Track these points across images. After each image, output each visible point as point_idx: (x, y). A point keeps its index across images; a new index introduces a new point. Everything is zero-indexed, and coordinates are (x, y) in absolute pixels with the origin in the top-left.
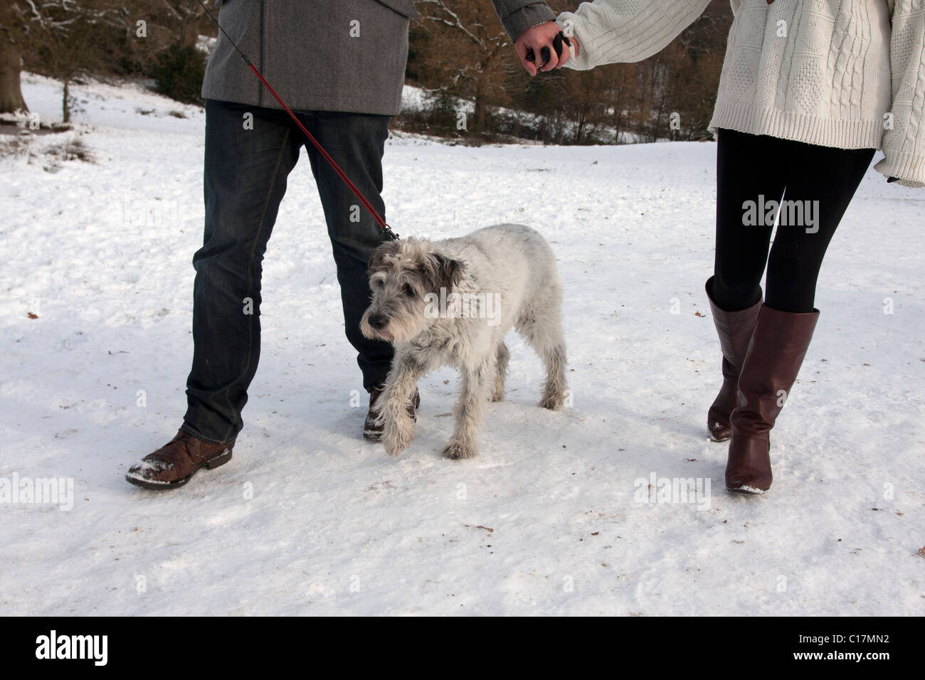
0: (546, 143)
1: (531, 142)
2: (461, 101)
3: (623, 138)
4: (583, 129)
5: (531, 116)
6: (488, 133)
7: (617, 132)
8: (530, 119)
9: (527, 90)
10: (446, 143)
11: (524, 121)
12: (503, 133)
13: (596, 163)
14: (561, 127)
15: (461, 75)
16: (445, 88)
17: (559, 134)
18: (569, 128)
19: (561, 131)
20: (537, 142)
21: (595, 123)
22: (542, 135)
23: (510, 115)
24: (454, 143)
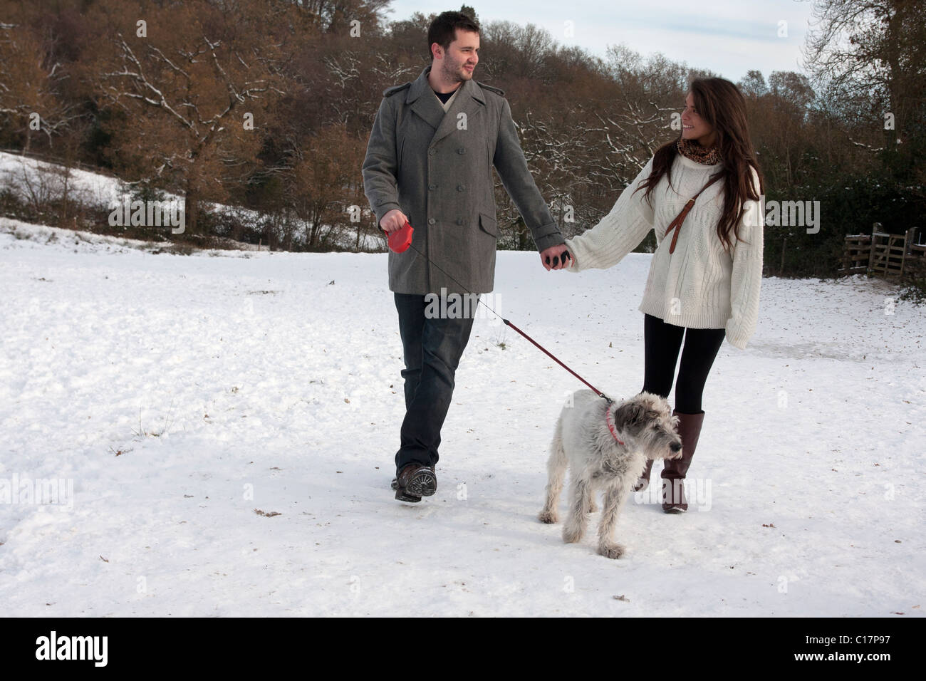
0: (273, 249)
1: (254, 246)
2: (168, 195)
3: (366, 243)
4: (317, 232)
5: (254, 214)
6: (201, 236)
7: (358, 236)
8: (252, 218)
9: (249, 182)
10: (147, 250)
11: (246, 222)
12: (219, 235)
13: (333, 283)
14: (290, 228)
15: (167, 164)
16: (147, 181)
17: (288, 237)
18: (301, 229)
19: (290, 234)
20: (262, 247)
21: (332, 223)
22: (268, 239)
23: (228, 214)
24: (157, 250)
